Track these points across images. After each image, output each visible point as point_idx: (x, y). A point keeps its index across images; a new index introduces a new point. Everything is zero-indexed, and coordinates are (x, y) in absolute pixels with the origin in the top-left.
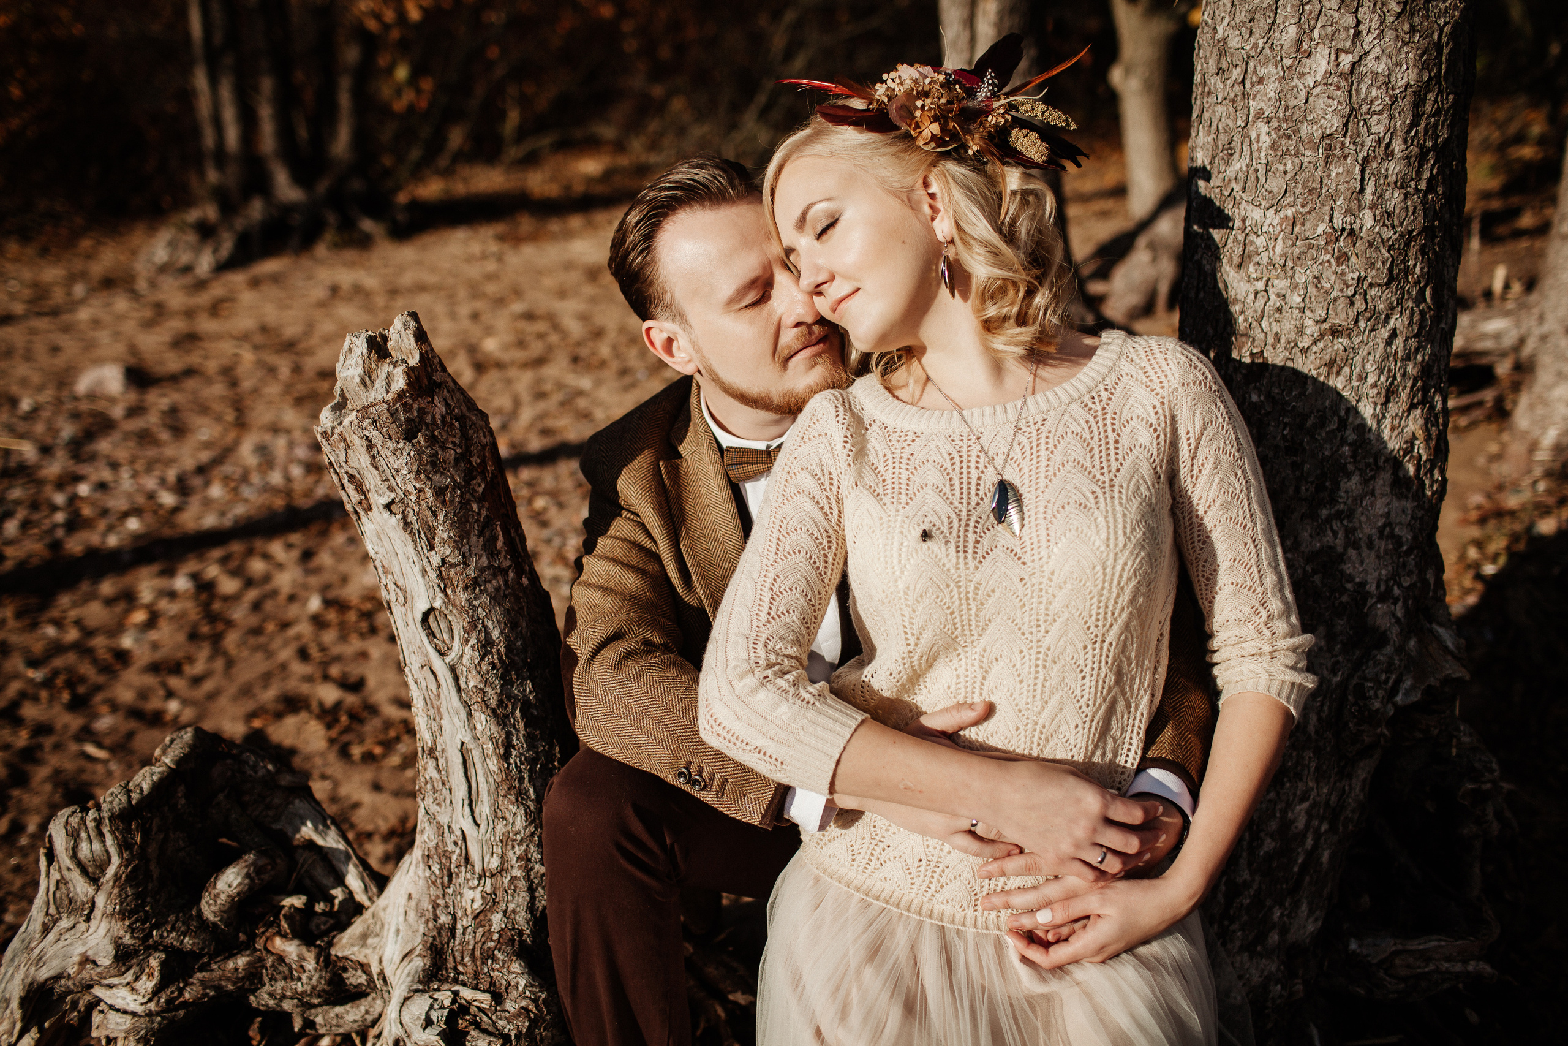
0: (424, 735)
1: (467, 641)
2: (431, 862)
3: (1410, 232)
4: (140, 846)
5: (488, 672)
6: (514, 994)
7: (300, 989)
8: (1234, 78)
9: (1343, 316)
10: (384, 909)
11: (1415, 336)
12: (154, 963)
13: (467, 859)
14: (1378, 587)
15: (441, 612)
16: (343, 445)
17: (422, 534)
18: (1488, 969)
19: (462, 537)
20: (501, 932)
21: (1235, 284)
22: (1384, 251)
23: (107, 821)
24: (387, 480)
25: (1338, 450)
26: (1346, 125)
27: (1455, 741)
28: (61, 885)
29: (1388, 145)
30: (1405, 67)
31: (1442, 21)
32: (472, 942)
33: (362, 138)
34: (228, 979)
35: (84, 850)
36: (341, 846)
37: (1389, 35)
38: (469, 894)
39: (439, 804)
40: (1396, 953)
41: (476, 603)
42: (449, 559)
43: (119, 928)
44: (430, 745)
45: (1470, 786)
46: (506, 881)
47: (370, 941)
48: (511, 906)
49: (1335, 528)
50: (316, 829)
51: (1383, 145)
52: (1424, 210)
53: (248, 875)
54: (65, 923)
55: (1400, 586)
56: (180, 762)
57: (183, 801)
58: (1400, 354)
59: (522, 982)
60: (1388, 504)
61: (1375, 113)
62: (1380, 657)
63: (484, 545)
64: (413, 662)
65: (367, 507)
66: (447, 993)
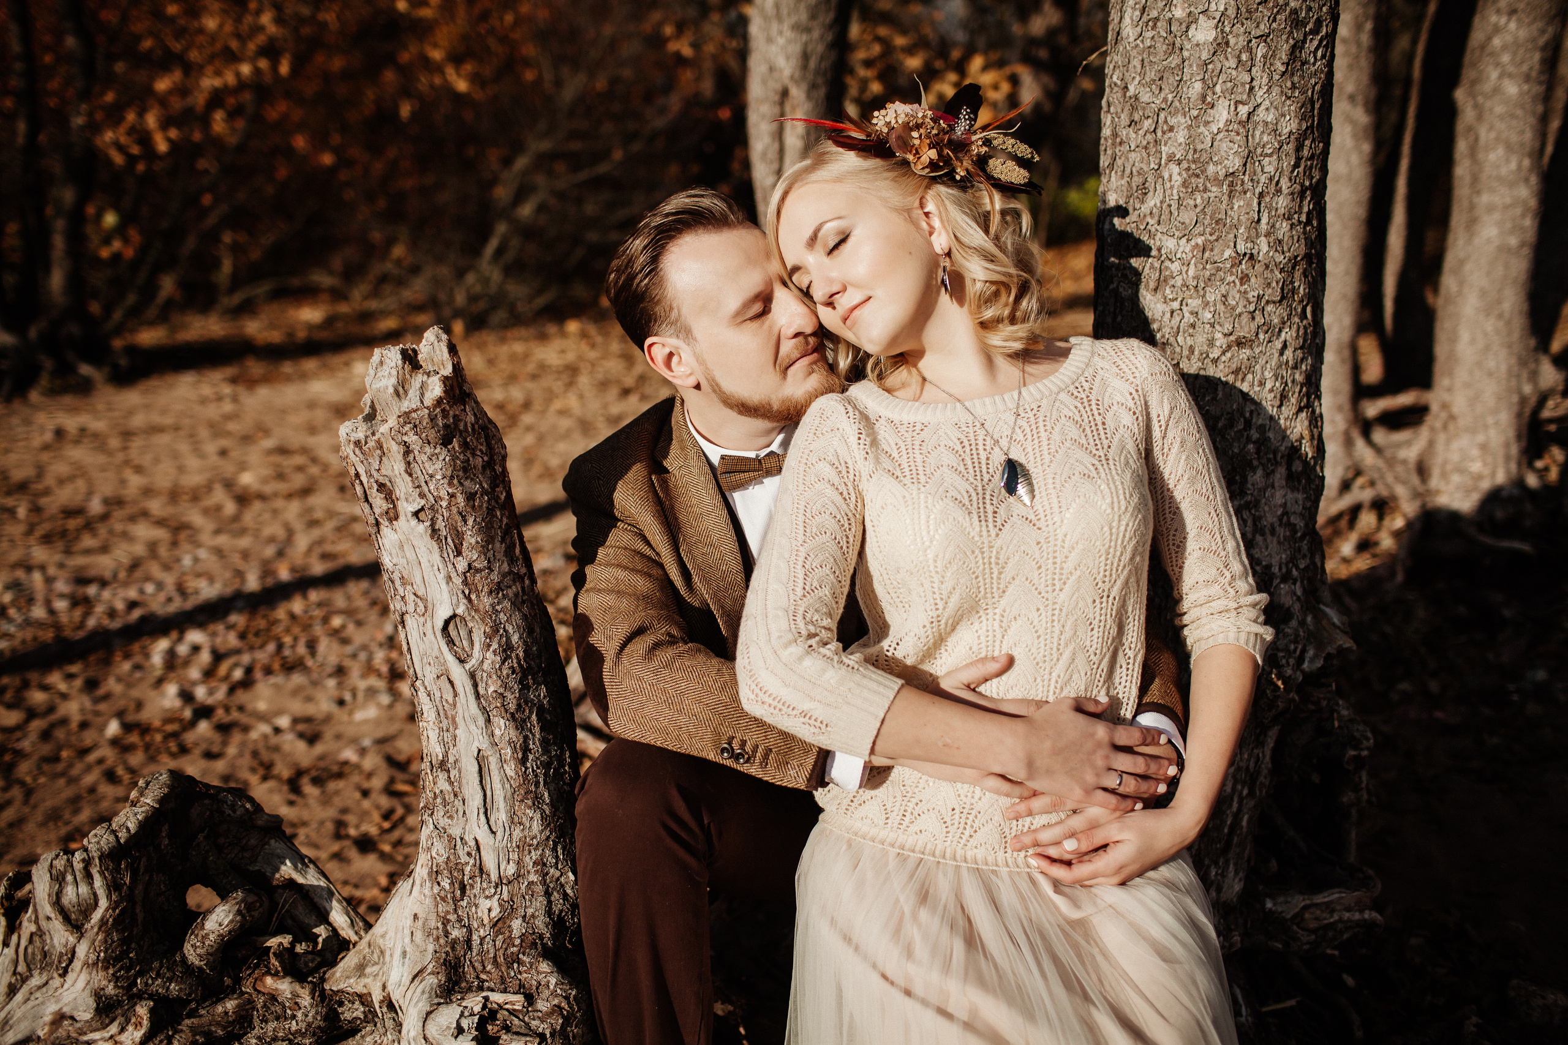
0: (433, 747)
1: (489, 646)
2: (439, 878)
3: (1296, 257)
4: (129, 887)
5: (508, 676)
6: (547, 993)
7: (294, 1027)
8: (1145, 128)
9: (1246, 329)
10: (383, 936)
11: (1301, 348)
12: (142, 1010)
13: (481, 870)
14: (1280, 569)
15: (463, 619)
16: (379, 452)
17: (449, 540)
18: (1379, 917)
19: (488, 542)
20: (522, 937)
21: (1152, 306)
22: (1277, 273)
23: (97, 861)
24: (419, 487)
25: (1245, 447)
26: (1245, 165)
27: (1335, 715)
28: (36, 939)
29: (1278, 183)
30: (1288, 118)
31: (1313, 81)
32: (492, 951)
33: (76, 283)
34: (218, 1024)
35: (70, 894)
36: (323, 883)
37: (1276, 90)
38: (485, 904)
39: (451, 817)
40: (1306, 908)
41: (499, 608)
42: (476, 564)
43: (100, 979)
44: (440, 757)
45: (1353, 753)
46: (523, 887)
47: (368, 970)
48: (530, 911)
49: (1245, 516)
50: (296, 868)
51: (1274, 183)
52: (1306, 239)
53: (239, 912)
54: (36, 981)
55: (1297, 568)
56: (162, 801)
57: (166, 842)
58: (1290, 363)
59: (553, 981)
60: (1285, 496)
61: (1267, 155)
62: (1288, 630)
63: (505, 551)
64: (428, 674)
65: (393, 516)
66: (474, 1003)
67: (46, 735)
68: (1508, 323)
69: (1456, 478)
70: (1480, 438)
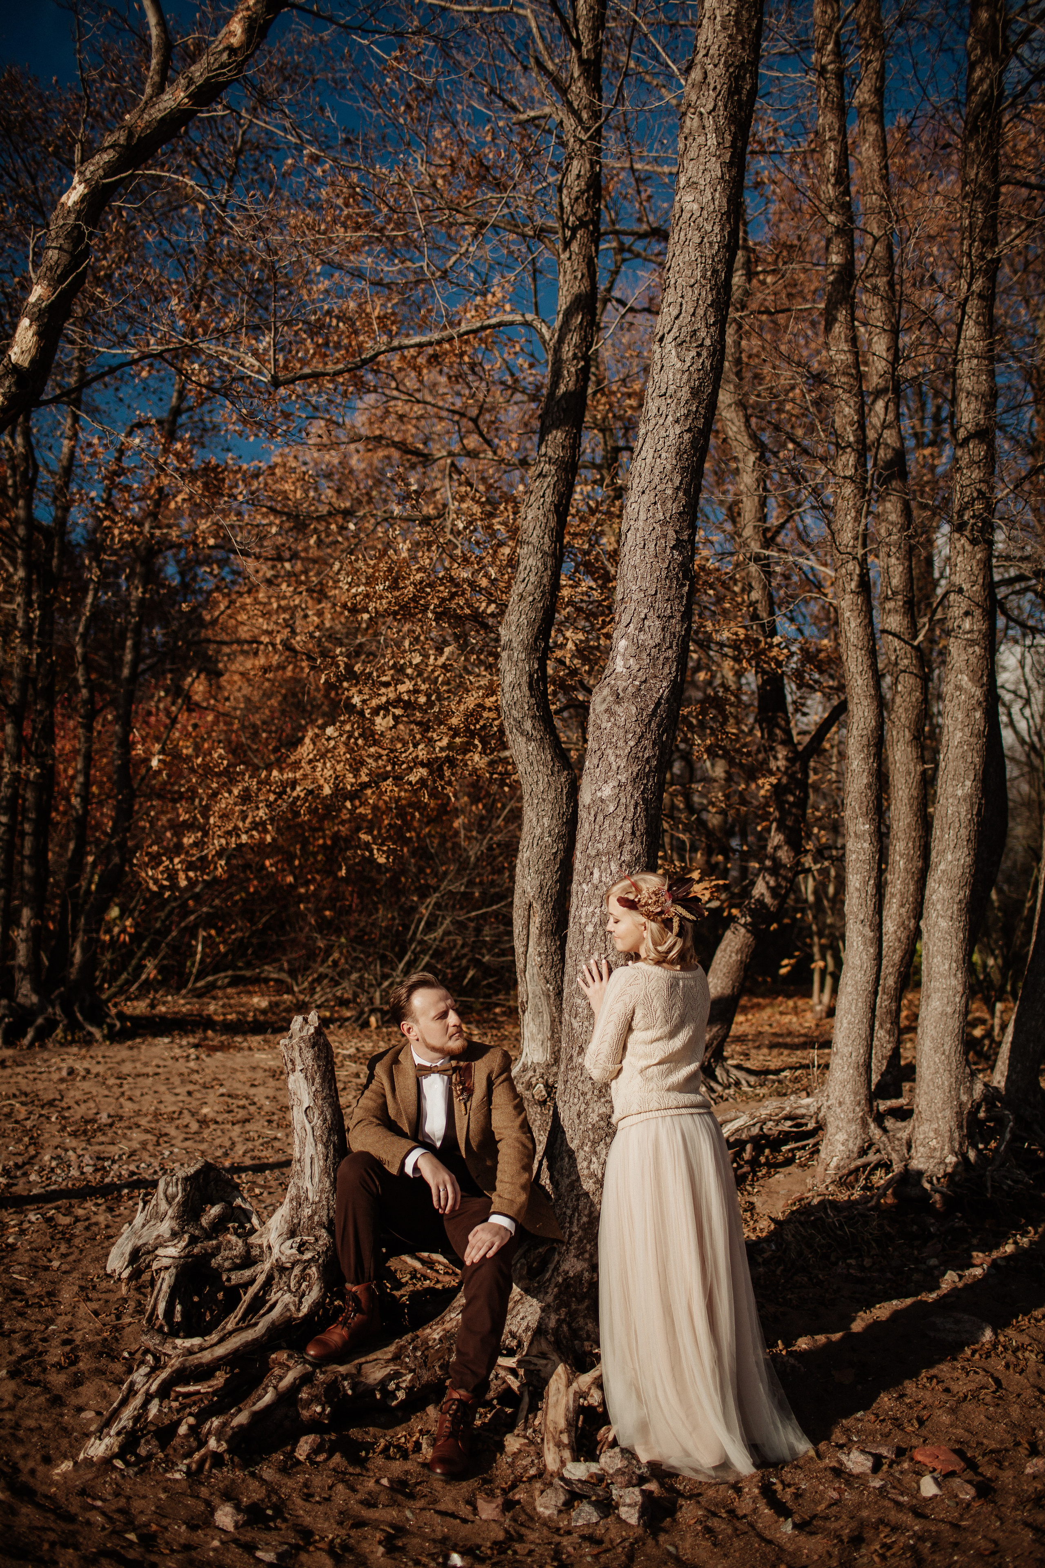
0: (297, 1155)
1: (320, 1118)
2: (293, 1202)
4: (188, 1193)
5: (324, 1130)
6: (323, 1239)
7: (235, 1253)
10: (270, 1224)
12: (186, 1236)
13: (307, 1198)
15: (312, 1108)
16: (292, 1048)
17: (311, 1080)
19: (321, 1084)
20: (318, 1221)
23: (180, 1180)
24: (303, 1061)
28: (155, 1207)
32: (307, 1225)
34: (208, 1249)
35: (170, 1191)
36: (251, 1208)
38: (307, 1211)
39: (299, 1179)
41: (324, 1106)
44: (299, 1158)
46: (320, 1206)
47: (263, 1236)
48: (322, 1214)
50: (242, 1201)
53: (222, 1208)
54: (152, 1223)
56: (202, 1167)
59: (325, 1236)
63: (327, 1088)
64: (297, 1126)
65: (293, 1070)
66: (298, 1239)
67: (87, 1228)
68: (948, 1057)
69: (921, 1149)
70: (935, 1126)
